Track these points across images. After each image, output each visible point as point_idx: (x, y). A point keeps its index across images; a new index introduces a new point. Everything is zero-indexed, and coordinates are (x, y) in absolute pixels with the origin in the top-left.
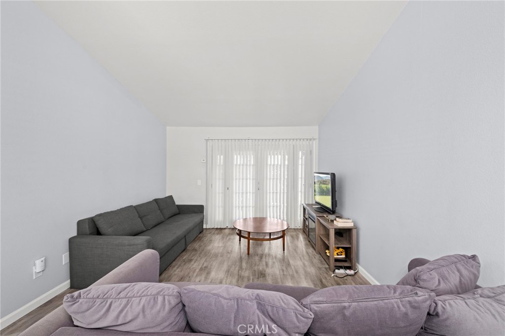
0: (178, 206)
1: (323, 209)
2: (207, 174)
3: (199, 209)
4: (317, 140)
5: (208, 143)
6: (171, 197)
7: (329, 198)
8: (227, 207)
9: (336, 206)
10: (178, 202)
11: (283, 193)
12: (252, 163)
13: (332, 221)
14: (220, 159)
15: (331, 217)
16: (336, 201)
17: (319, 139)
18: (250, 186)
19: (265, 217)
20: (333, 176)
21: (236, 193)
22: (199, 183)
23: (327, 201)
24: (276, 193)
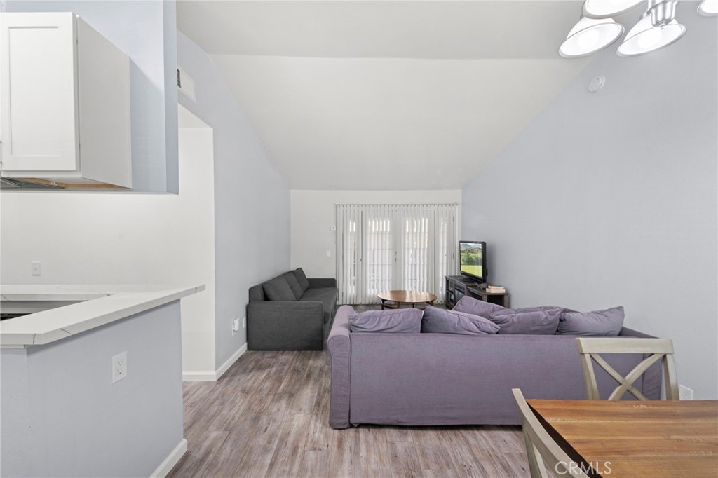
0: (310, 280)
1: (471, 279)
2: (337, 243)
3: (331, 284)
4: (461, 205)
5: (338, 208)
6: (300, 270)
7: (480, 268)
8: (361, 283)
9: (487, 275)
10: (309, 275)
11: (423, 264)
12: (389, 230)
13: (484, 289)
14: (352, 227)
15: (483, 285)
16: (487, 270)
17: (462, 204)
18: (387, 256)
19: (402, 289)
20: (484, 244)
21: (370, 265)
22: (328, 253)
23: (477, 271)
24: (415, 264)
